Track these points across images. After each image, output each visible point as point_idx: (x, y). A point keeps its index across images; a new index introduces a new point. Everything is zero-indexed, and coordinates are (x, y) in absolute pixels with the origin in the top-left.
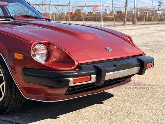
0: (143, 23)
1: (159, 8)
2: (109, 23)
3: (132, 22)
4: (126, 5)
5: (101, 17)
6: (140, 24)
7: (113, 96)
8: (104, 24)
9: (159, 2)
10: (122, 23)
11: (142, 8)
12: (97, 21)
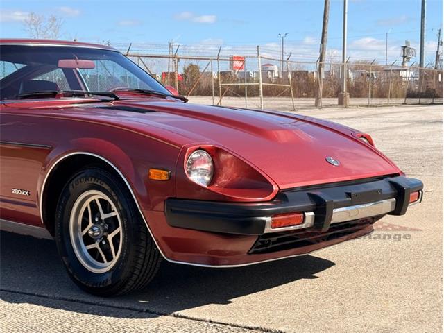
0: (365, 101)
1: (404, 62)
2: (280, 102)
3: (337, 99)
4: (321, 58)
5: (258, 87)
6: (357, 106)
7: (334, 264)
8: (267, 104)
9: (404, 47)
10: (312, 101)
11: (358, 62)
12: (248, 96)
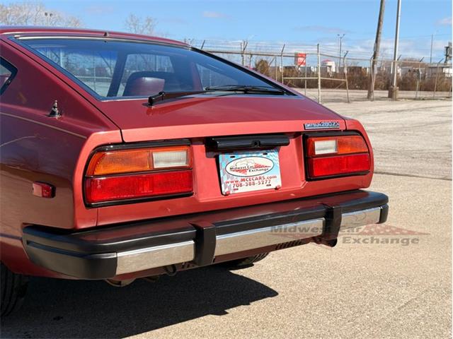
0: (412, 94)
1: (446, 60)
2: (335, 93)
4: (375, 56)
6: (405, 99)
8: (324, 96)
9: (447, 48)
10: (365, 93)
11: (405, 60)
12: (307, 87)
